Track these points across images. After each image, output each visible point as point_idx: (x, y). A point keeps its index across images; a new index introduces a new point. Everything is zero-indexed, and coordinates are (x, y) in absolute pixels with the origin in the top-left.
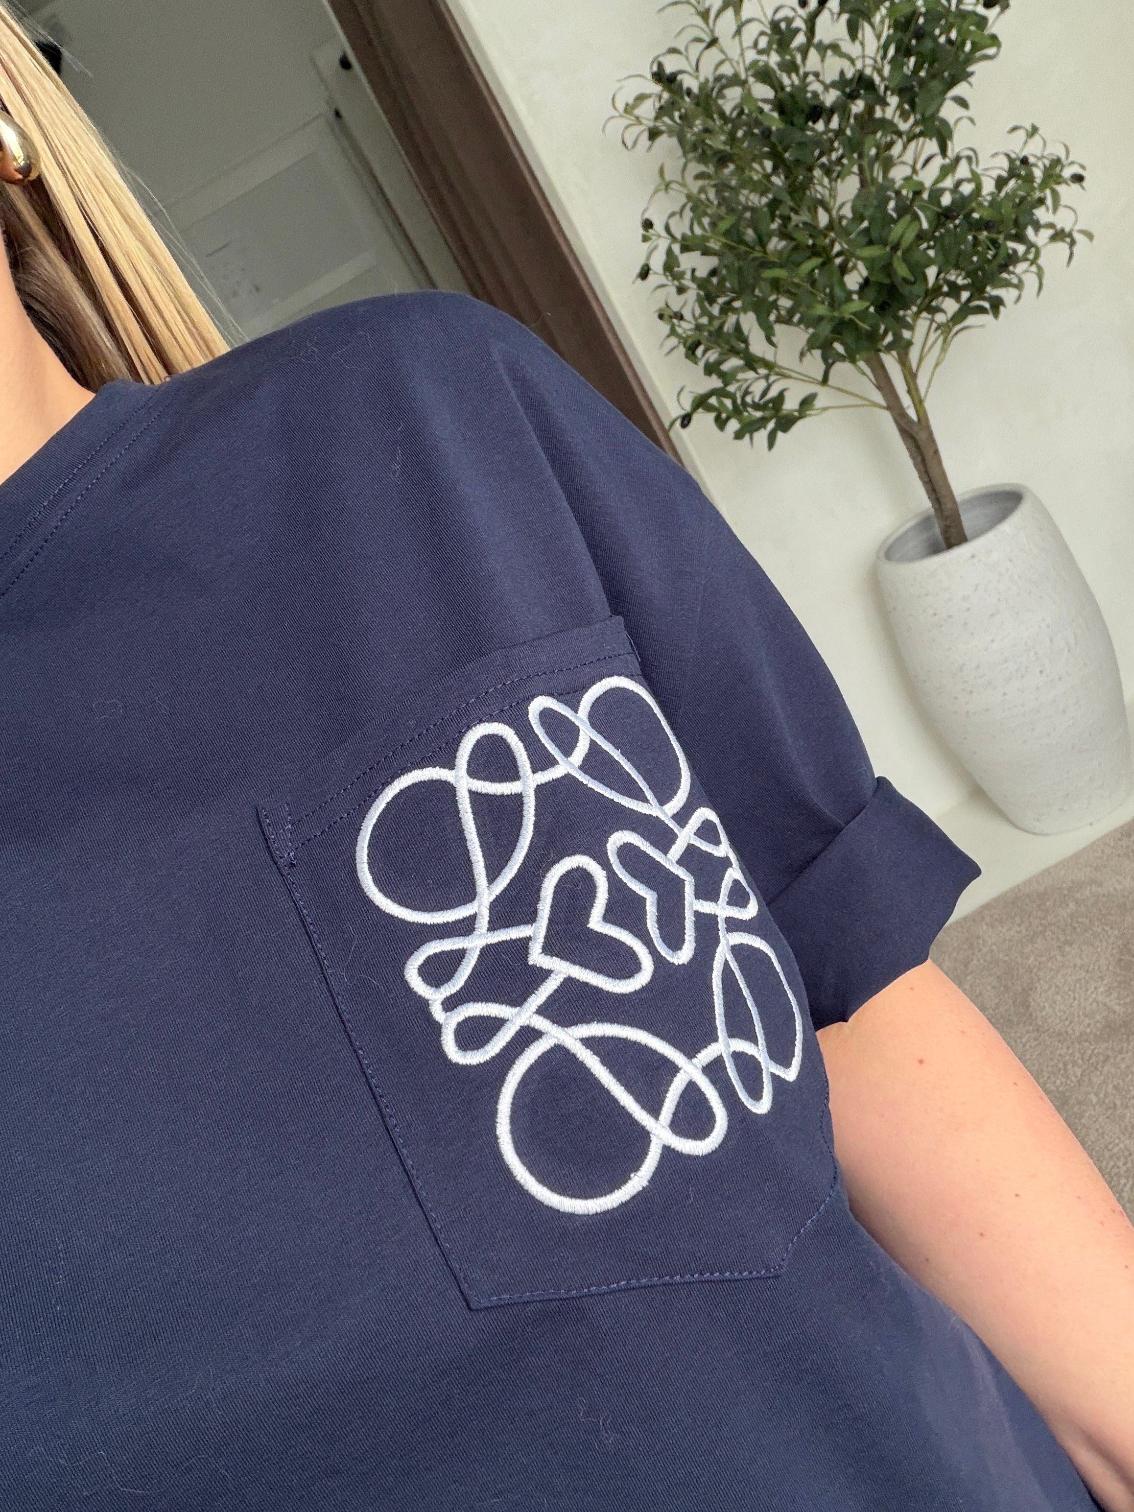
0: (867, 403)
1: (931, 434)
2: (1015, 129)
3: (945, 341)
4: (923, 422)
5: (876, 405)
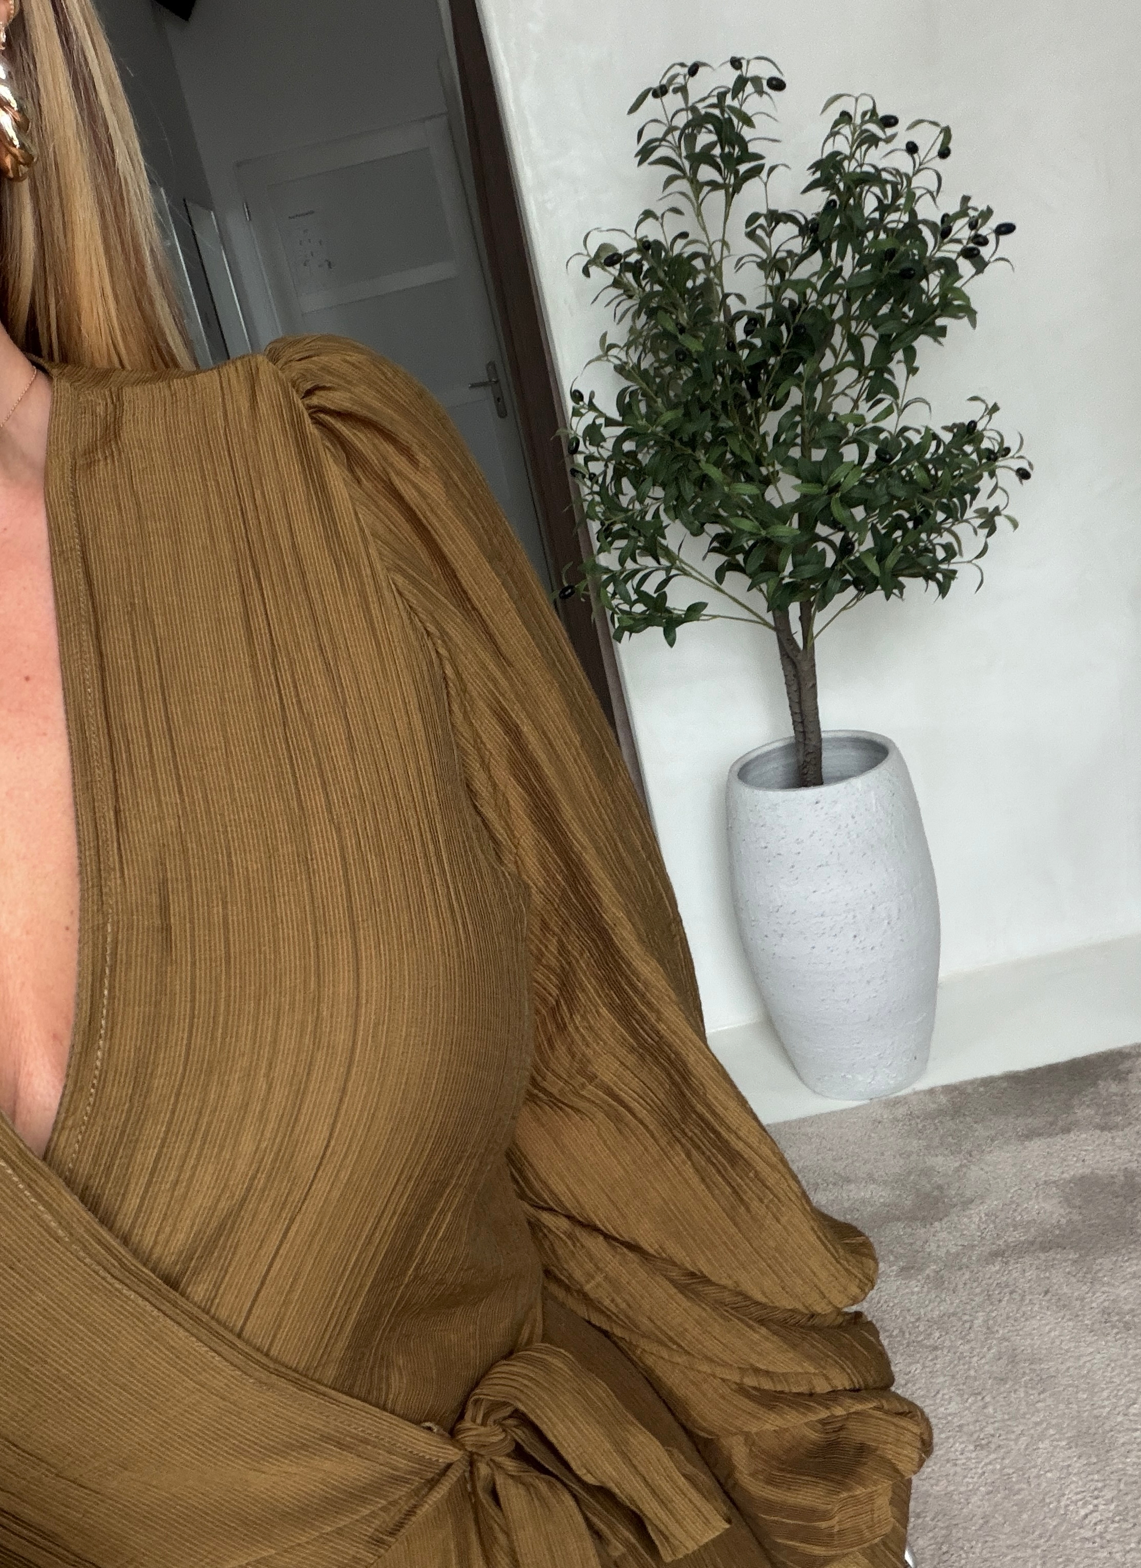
1: (813, 667)
2: (973, 400)
4: (808, 652)
5: (766, 624)
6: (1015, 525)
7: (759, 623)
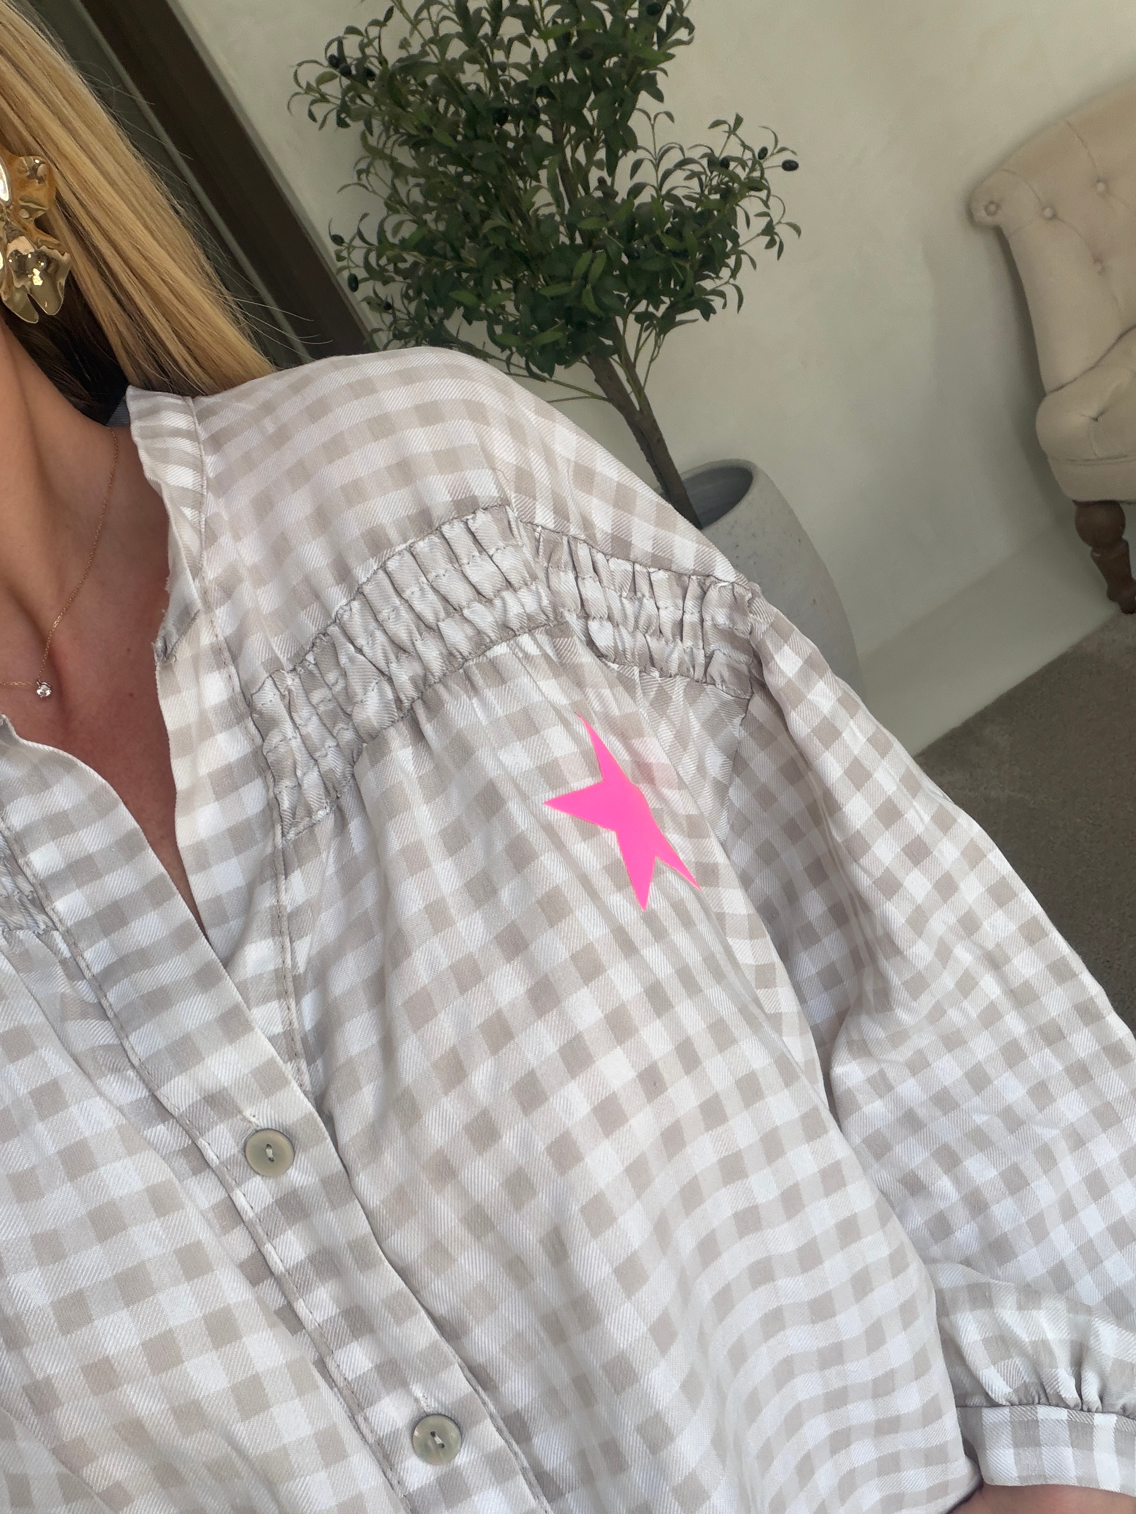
0: (587, 395)
1: (655, 421)
2: (716, 124)
3: (658, 335)
4: (645, 413)
5: (594, 396)
6: (798, 230)
7: (588, 397)
